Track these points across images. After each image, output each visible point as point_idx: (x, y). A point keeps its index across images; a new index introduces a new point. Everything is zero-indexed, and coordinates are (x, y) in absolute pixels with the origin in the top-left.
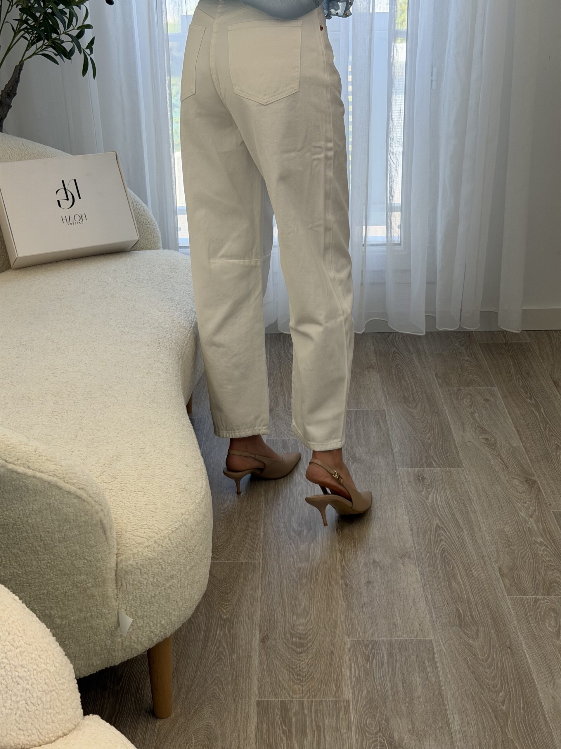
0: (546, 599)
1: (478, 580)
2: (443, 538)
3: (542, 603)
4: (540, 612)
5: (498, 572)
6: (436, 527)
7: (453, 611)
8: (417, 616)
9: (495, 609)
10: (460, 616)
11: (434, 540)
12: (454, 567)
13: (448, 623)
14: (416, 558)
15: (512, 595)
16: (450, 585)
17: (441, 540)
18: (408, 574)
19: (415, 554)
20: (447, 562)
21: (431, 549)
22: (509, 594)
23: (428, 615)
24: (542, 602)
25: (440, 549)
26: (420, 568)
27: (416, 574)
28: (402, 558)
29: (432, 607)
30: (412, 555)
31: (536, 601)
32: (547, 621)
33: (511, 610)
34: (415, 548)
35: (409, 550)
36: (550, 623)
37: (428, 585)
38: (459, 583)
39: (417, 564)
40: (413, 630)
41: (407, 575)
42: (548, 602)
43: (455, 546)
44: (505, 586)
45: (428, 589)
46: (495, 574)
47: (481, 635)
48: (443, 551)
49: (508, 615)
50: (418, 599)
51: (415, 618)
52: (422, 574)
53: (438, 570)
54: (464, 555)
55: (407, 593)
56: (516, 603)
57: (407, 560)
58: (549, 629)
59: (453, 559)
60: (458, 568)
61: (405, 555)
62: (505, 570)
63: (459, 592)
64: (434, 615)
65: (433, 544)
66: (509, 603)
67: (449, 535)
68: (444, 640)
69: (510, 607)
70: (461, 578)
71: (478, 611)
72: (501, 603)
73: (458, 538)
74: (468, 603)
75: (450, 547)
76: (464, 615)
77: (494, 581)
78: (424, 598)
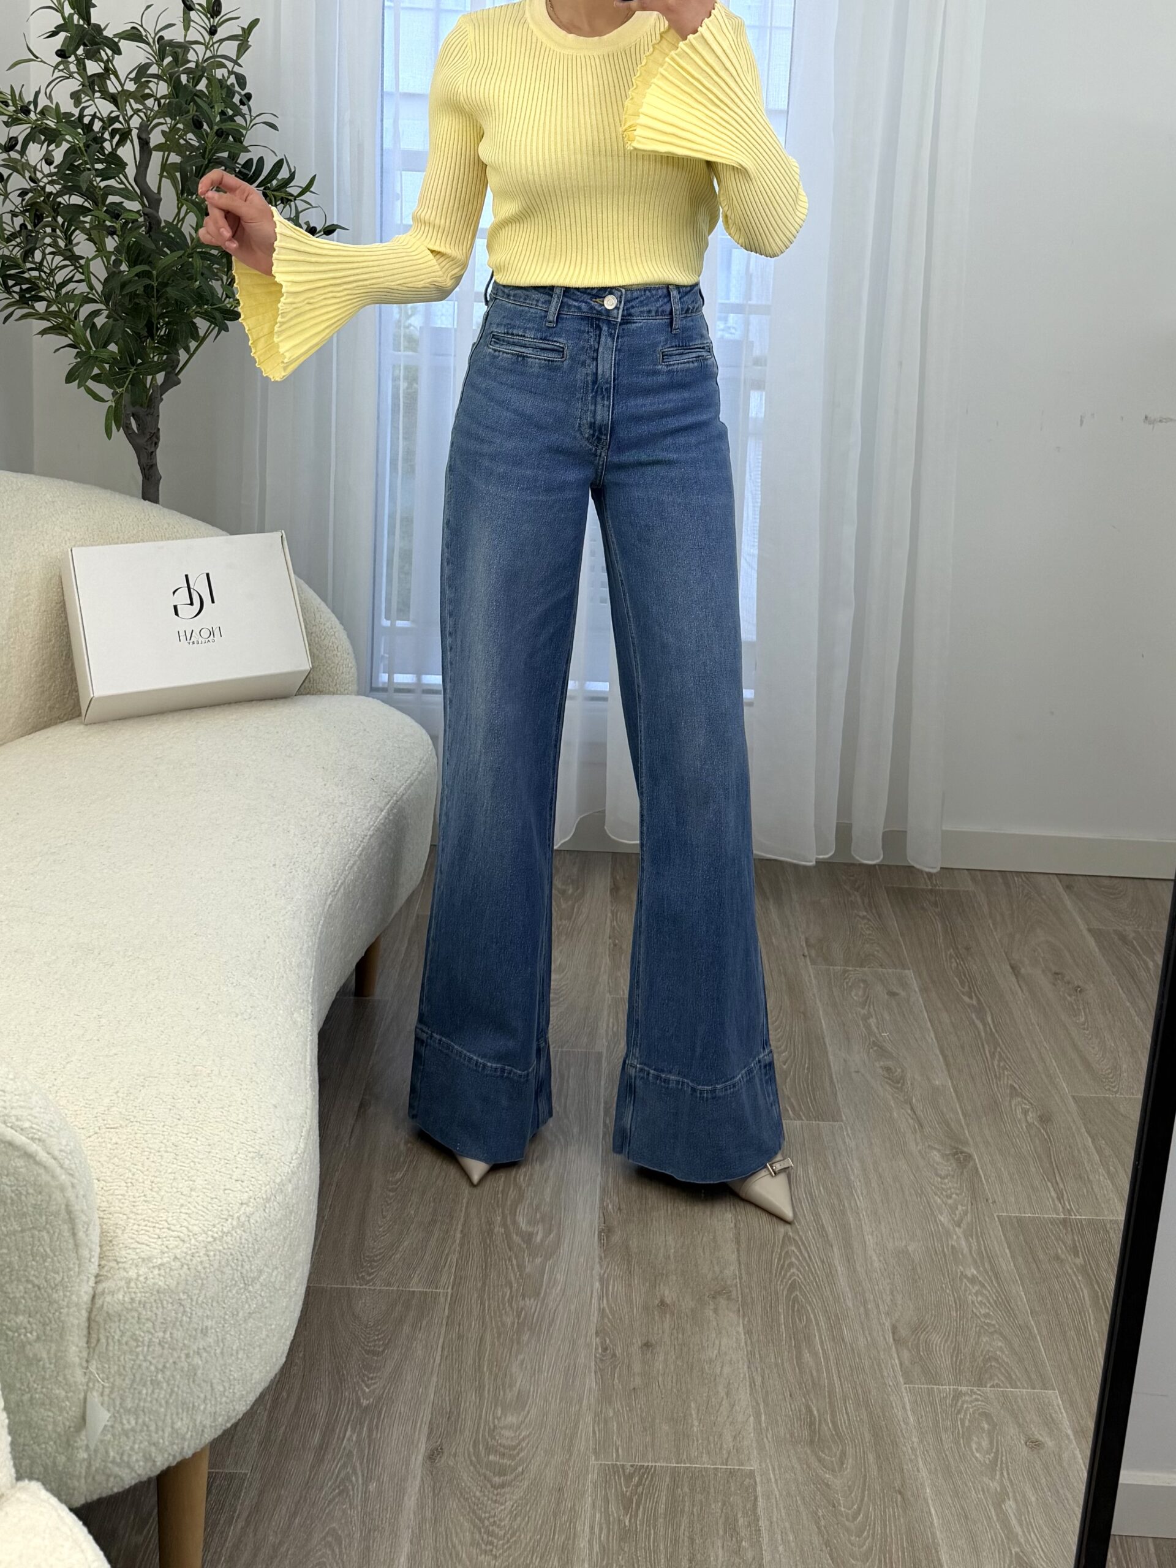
0: (975, 1393)
1: (853, 1350)
2: (793, 1260)
3: (967, 1402)
4: (963, 1421)
5: (891, 1335)
6: (784, 1237)
7: (800, 1411)
8: (730, 1419)
9: (879, 1410)
10: (811, 1424)
11: (778, 1264)
12: (809, 1320)
13: (788, 1436)
14: (740, 1299)
15: (912, 1382)
16: (799, 1356)
17: (791, 1265)
18: (724, 1332)
19: (739, 1292)
20: (798, 1310)
21: (771, 1281)
22: (908, 1378)
23: (752, 1418)
24: (967, 1398)
25: (786, 1283)
26: (746, 1319)
27: (738, 1332)
28: (714, 1298)
29: (761, 1401)
30: (734, 1293)
31: (957, 1395)
32: (975, 1439)
33: (909, 1413)
34: (741, 1278)
35: (729, 1282)
36: (979, 1444)
37: (757, 1356)
38: (815, 1354)
39: (741, 1312)
40: (721, 1449)
41: (720, 1333)
42: (977, 1400)
43: (815, 1278)
44: (901, 1364)
45: (758, 1365)
46: (885, 1338)
47: (850, 1462)
48: (793, 1287)
49: (902, 1423)
50: (736, 1385)
51: (728, 1424)
52: (749, 1332)
53: (779, 1325)
54: (831, 1298)
55: (718, 1370)
56: (918, 1399)
57: (723, 1302)
58: (978, 1455)
59: (810, 1304)
60: (817, 1324)
61: (721, 1292)
62: (903, 1332)
63: (815, 1374)
64: (763, 1418)
65: (774, 1272)
66: (906, 1399)
67: (806, 1255)
68: (777, 1472)
69: (908, 1408)
70: (822, 1343)
71: (847, 1413)
72: (891, 1398)
73: (823, 1262)
74: (829, 1397)
75: (805, 1279)
76: (820, 1421)
77: (882, 1353)
78: (748, 1384)
